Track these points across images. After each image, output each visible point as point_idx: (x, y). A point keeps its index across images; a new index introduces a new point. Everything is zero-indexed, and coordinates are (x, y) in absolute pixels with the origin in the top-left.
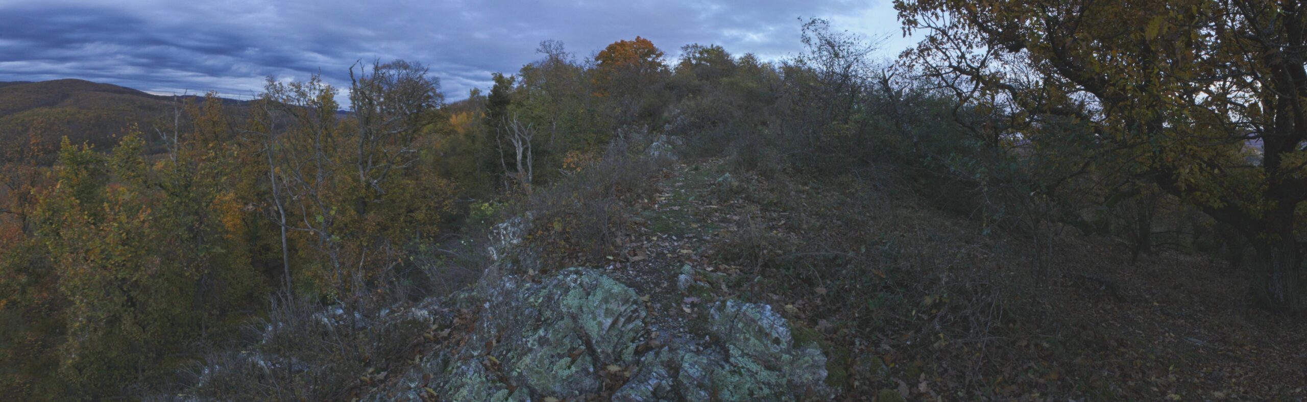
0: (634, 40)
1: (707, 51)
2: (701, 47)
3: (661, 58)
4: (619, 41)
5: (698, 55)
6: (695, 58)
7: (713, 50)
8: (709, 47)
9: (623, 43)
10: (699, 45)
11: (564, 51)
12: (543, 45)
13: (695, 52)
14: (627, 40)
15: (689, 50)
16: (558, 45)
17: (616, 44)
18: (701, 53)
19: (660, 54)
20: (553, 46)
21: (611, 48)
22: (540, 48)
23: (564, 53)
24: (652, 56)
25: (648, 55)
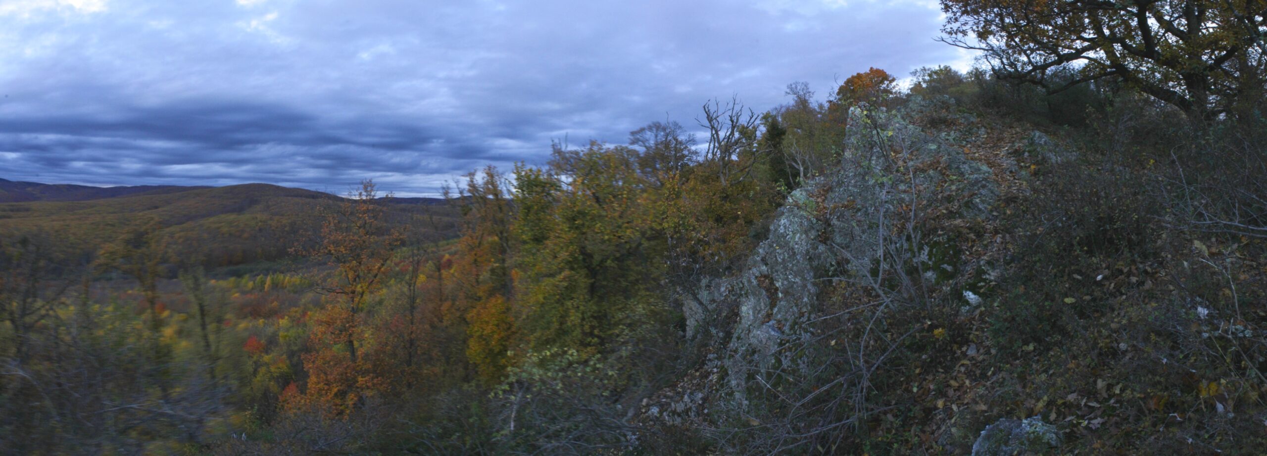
0: (868, 71)
1: (936, 72)
2: (929, 70)
3: (894, 84)
4: (855, 74)
5: (927, 78)
6: (925, 81)
7: (941, 70)
8: (937, 68)
9: (859, 76)
10: (927, 67)
11: (810, 90)
12: (790, 87)
13: (924, 76)
14: (862, 72)
15: (918, 74)
16: (803, 86)
17: (853, 77)
18: (930, 75)
19: (894, 80)
20: (799, 87)
21: (850, 82)
22: (788, 91)
23: (809, 92)
24: (886, 82)
25: (882, 82)
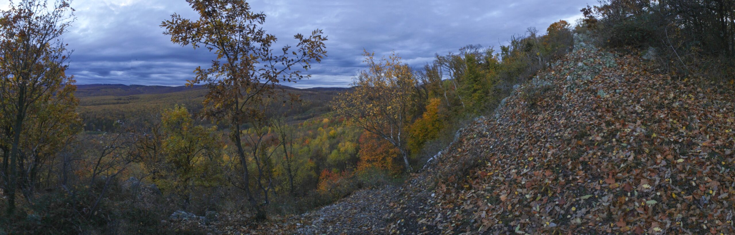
0: (559, 22)
3: (569, 26)
9: (556, 23)
12: (528, 29)
21: (552, 26)
23: (536, 31)
24: (567, 26)
25: (565, 25)
